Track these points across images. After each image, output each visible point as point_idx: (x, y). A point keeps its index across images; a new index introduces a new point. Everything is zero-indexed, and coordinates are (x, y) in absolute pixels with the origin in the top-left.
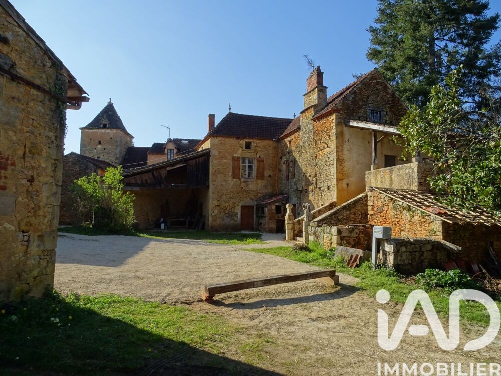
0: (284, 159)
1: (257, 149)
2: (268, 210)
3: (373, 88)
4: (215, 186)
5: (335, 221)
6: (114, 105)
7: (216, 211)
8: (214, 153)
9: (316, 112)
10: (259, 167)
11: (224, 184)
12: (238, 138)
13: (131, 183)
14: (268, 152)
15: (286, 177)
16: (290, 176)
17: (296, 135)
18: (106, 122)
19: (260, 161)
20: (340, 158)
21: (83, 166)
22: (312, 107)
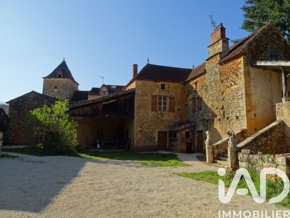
0: (190, 97)
1: (170, 89)
2: (180, 135)
3: (270, 37)
4: (139, 117)
5: (255, 146)
6: (66, 63)
7: (139, 136)
8: (138, 92)
9: (221, 58)
10: (171, 102)
11: (145, 115)
12: (156, 81)
13: (76, 113)
14: (177, 91)
15: (193, 110)
16: (196, 109)
17: (202, 77)
18: (60, 73)
19: (172, 98)
20: (248, 93)
21: (40, 101)
22: (217, 54)
